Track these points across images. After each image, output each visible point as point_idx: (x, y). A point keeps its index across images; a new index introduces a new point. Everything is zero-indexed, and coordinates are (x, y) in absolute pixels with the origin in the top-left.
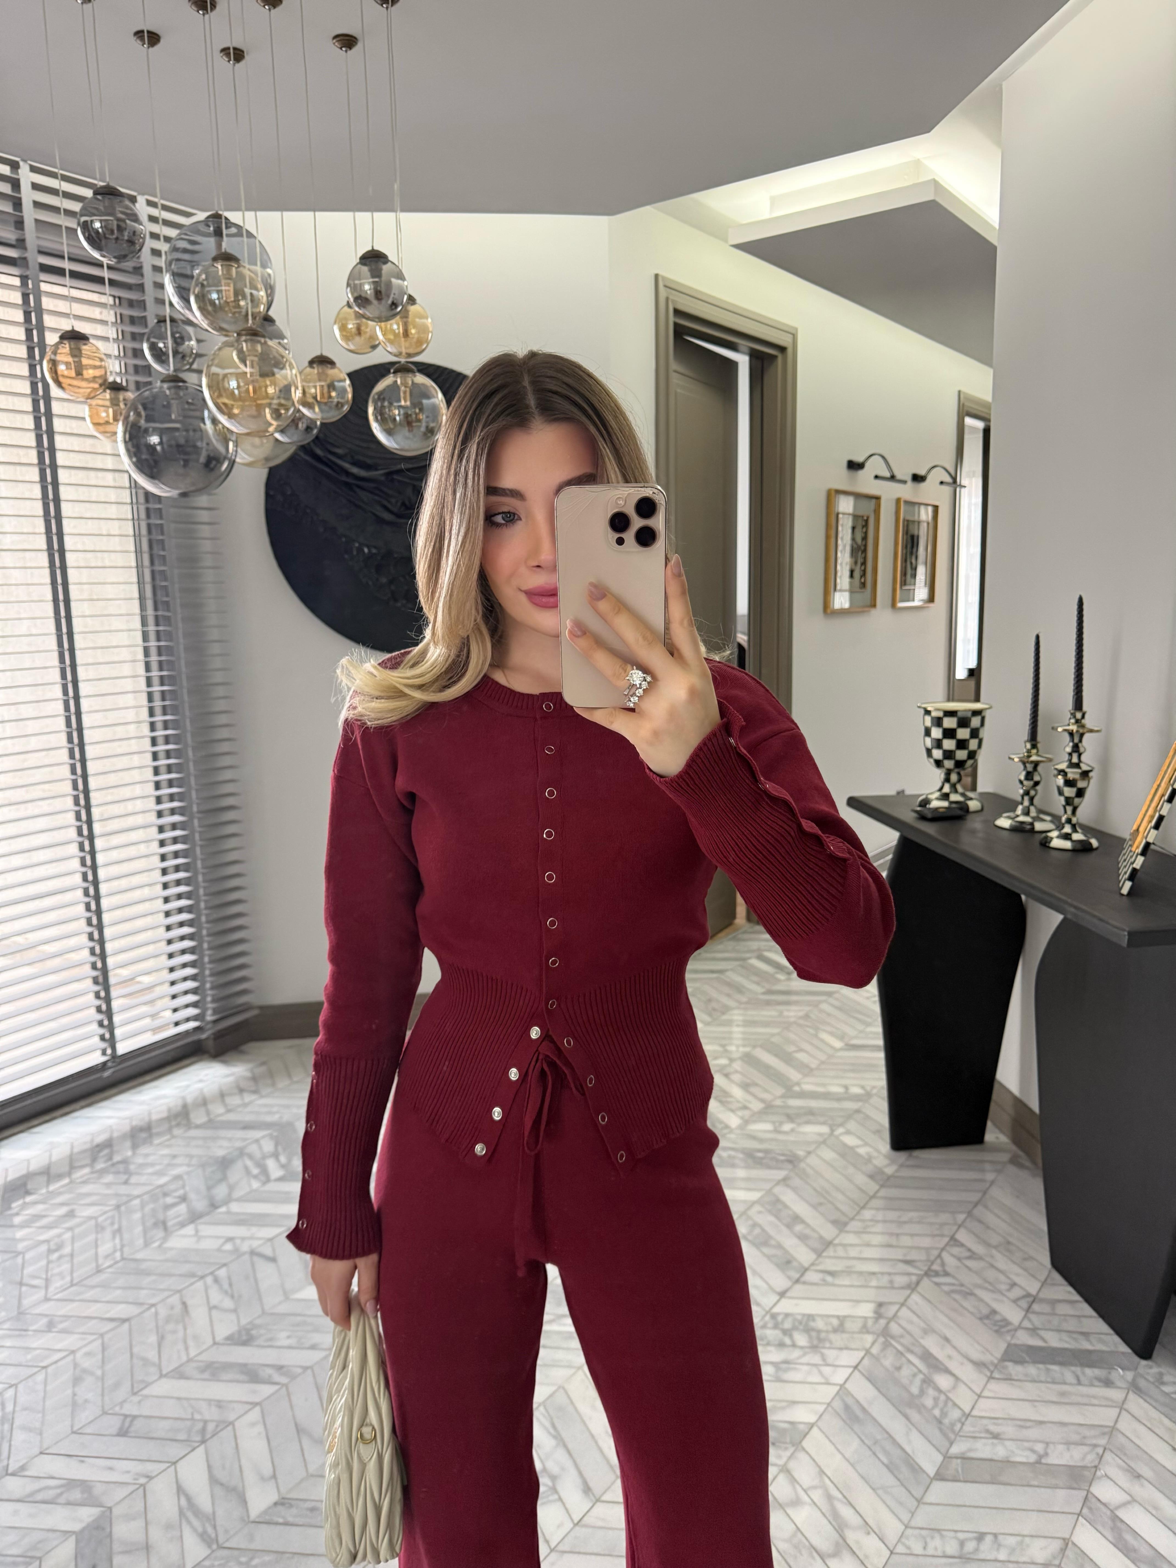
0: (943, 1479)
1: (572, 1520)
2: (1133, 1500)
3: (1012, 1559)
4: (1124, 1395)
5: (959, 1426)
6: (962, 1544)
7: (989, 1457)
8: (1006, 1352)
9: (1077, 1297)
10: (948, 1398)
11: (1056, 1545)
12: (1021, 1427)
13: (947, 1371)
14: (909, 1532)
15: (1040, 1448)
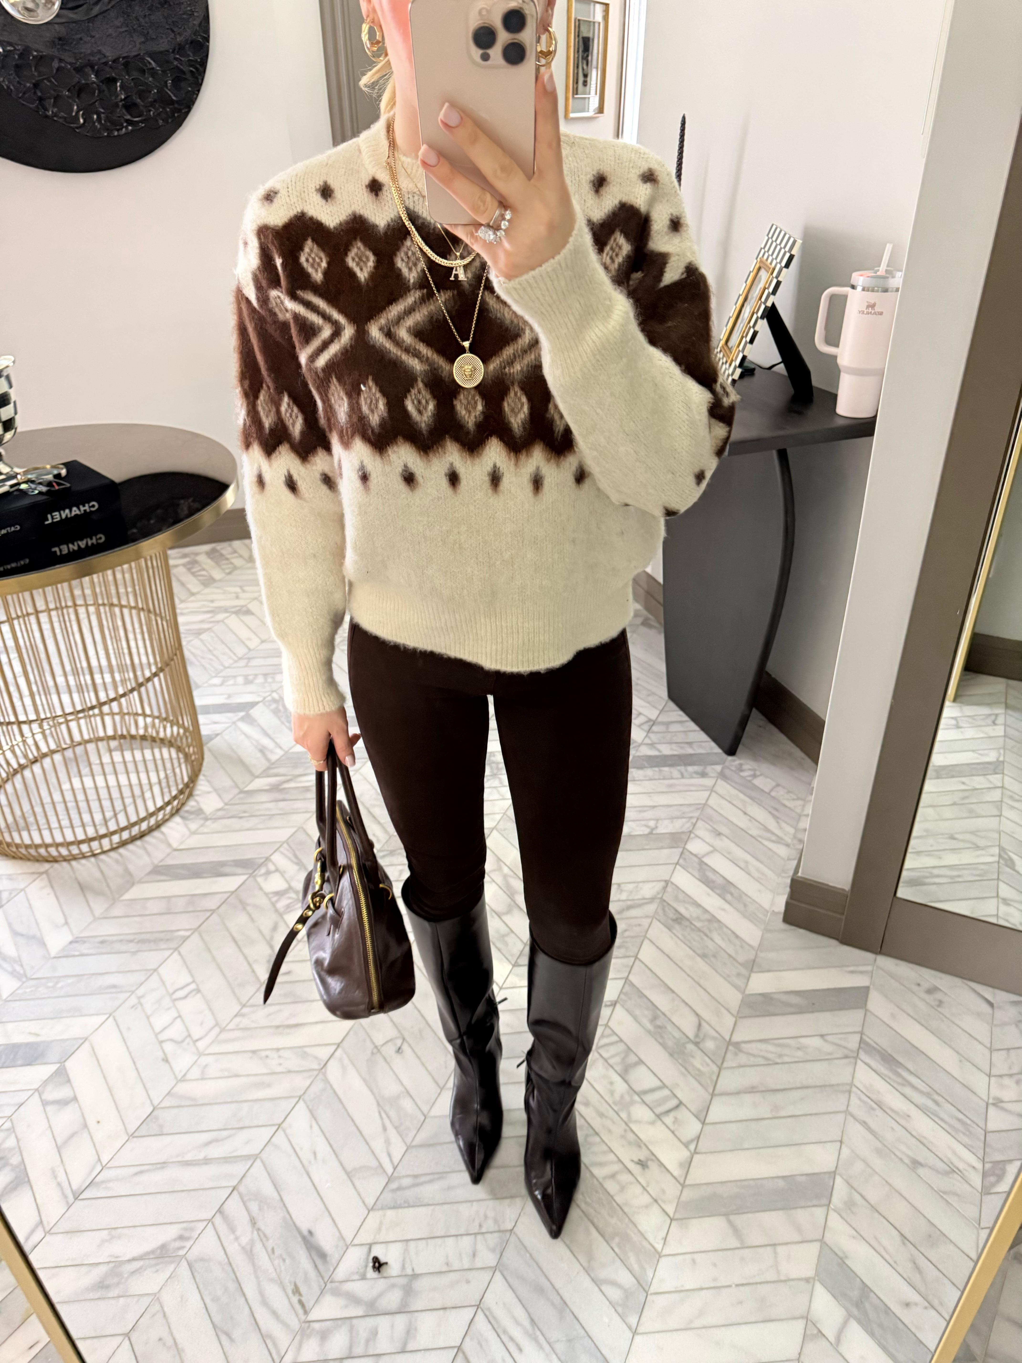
2: (715, 850)
3: (631, 898)
4: (714, 782)
9: (685, 718)
11: (660, 885)
12: (640, 811)
15: (652, 823)
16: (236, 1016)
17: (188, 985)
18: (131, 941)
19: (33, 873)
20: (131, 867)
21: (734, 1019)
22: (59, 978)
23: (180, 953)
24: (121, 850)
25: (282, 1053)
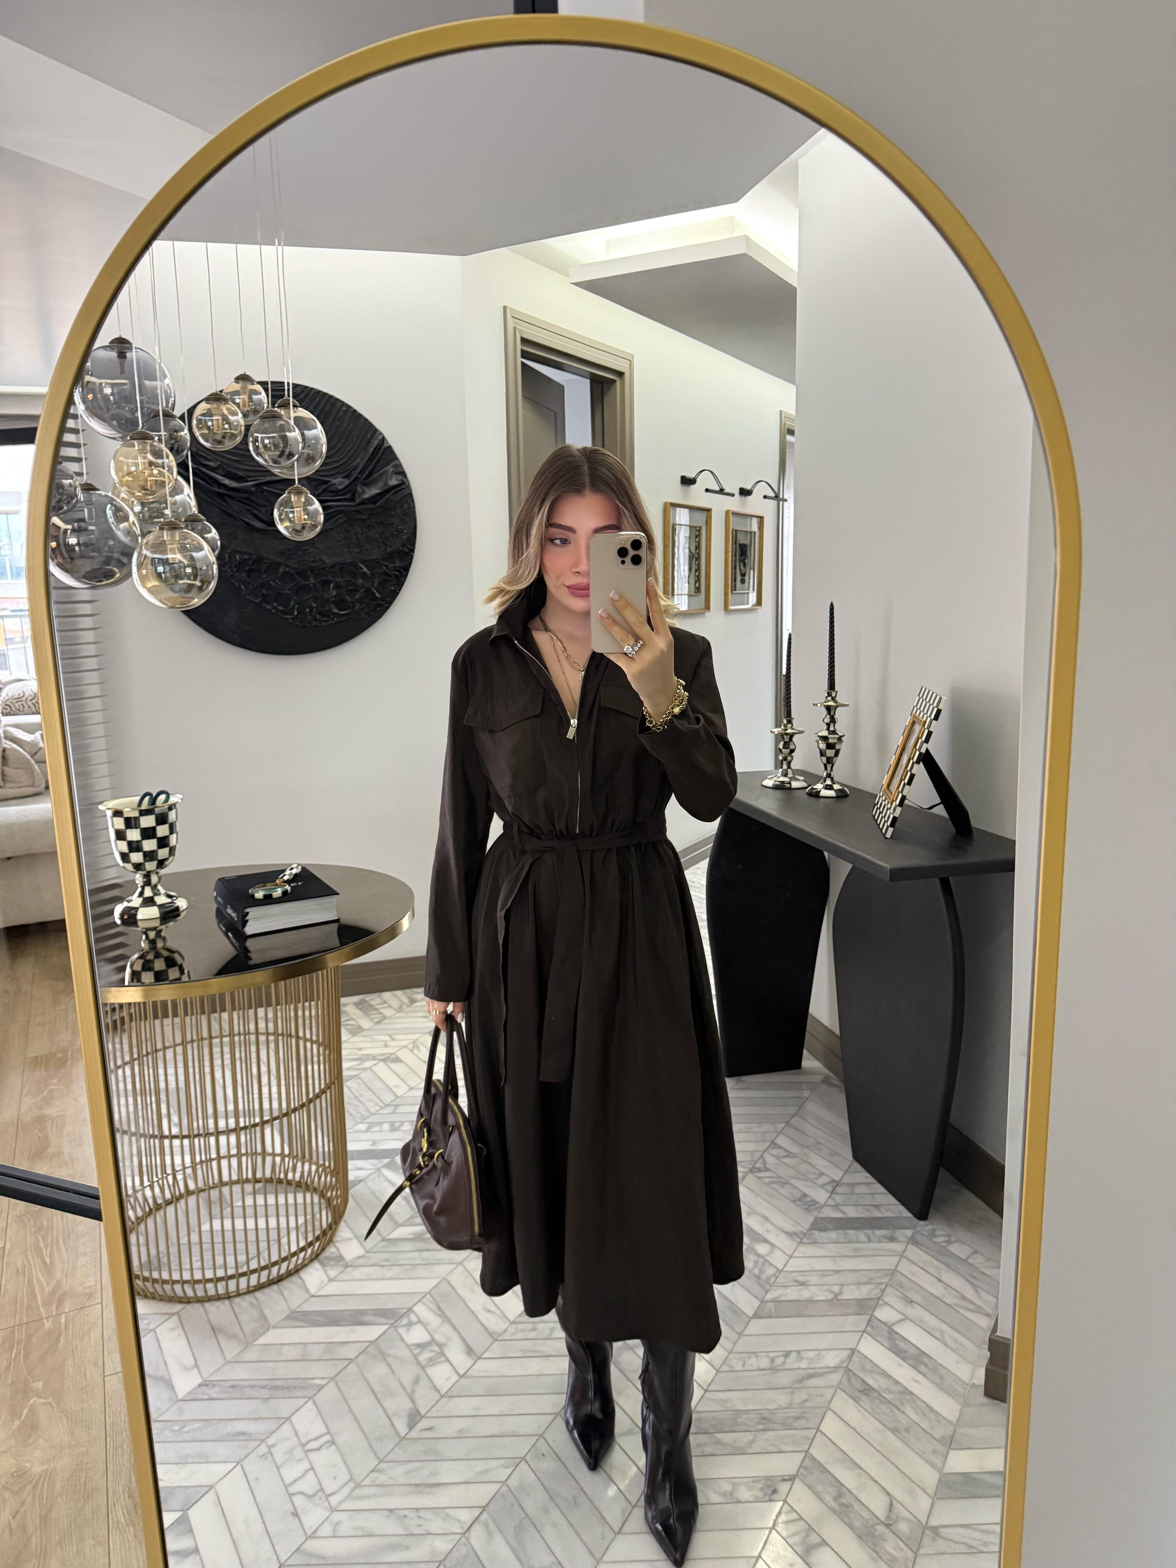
0: (761, 1317)
1: (458, 1374)
2: (906, 1318)
3: (812, 1366)
4: (904, 1248)
5: (773, 1279)
6: (772, 1360)
7: (797, 1298)
8: (813, 1223)
9: (872, 1180)
10: (766, 1260)
11: (845, 1354)
12: (822, 1275)
13: (766, 1241)
14: (731, 1356)
15: (836, 1289)
16: (372, 1471)
17: (322, 1436)
18: (264, 1387)
19: (165, 1314)
20: (267, 1312)
21: (930, 1501)
22: (185, 1422)
23: (314, 1403)
24: (258, 1294)
25: (422, 1513)
